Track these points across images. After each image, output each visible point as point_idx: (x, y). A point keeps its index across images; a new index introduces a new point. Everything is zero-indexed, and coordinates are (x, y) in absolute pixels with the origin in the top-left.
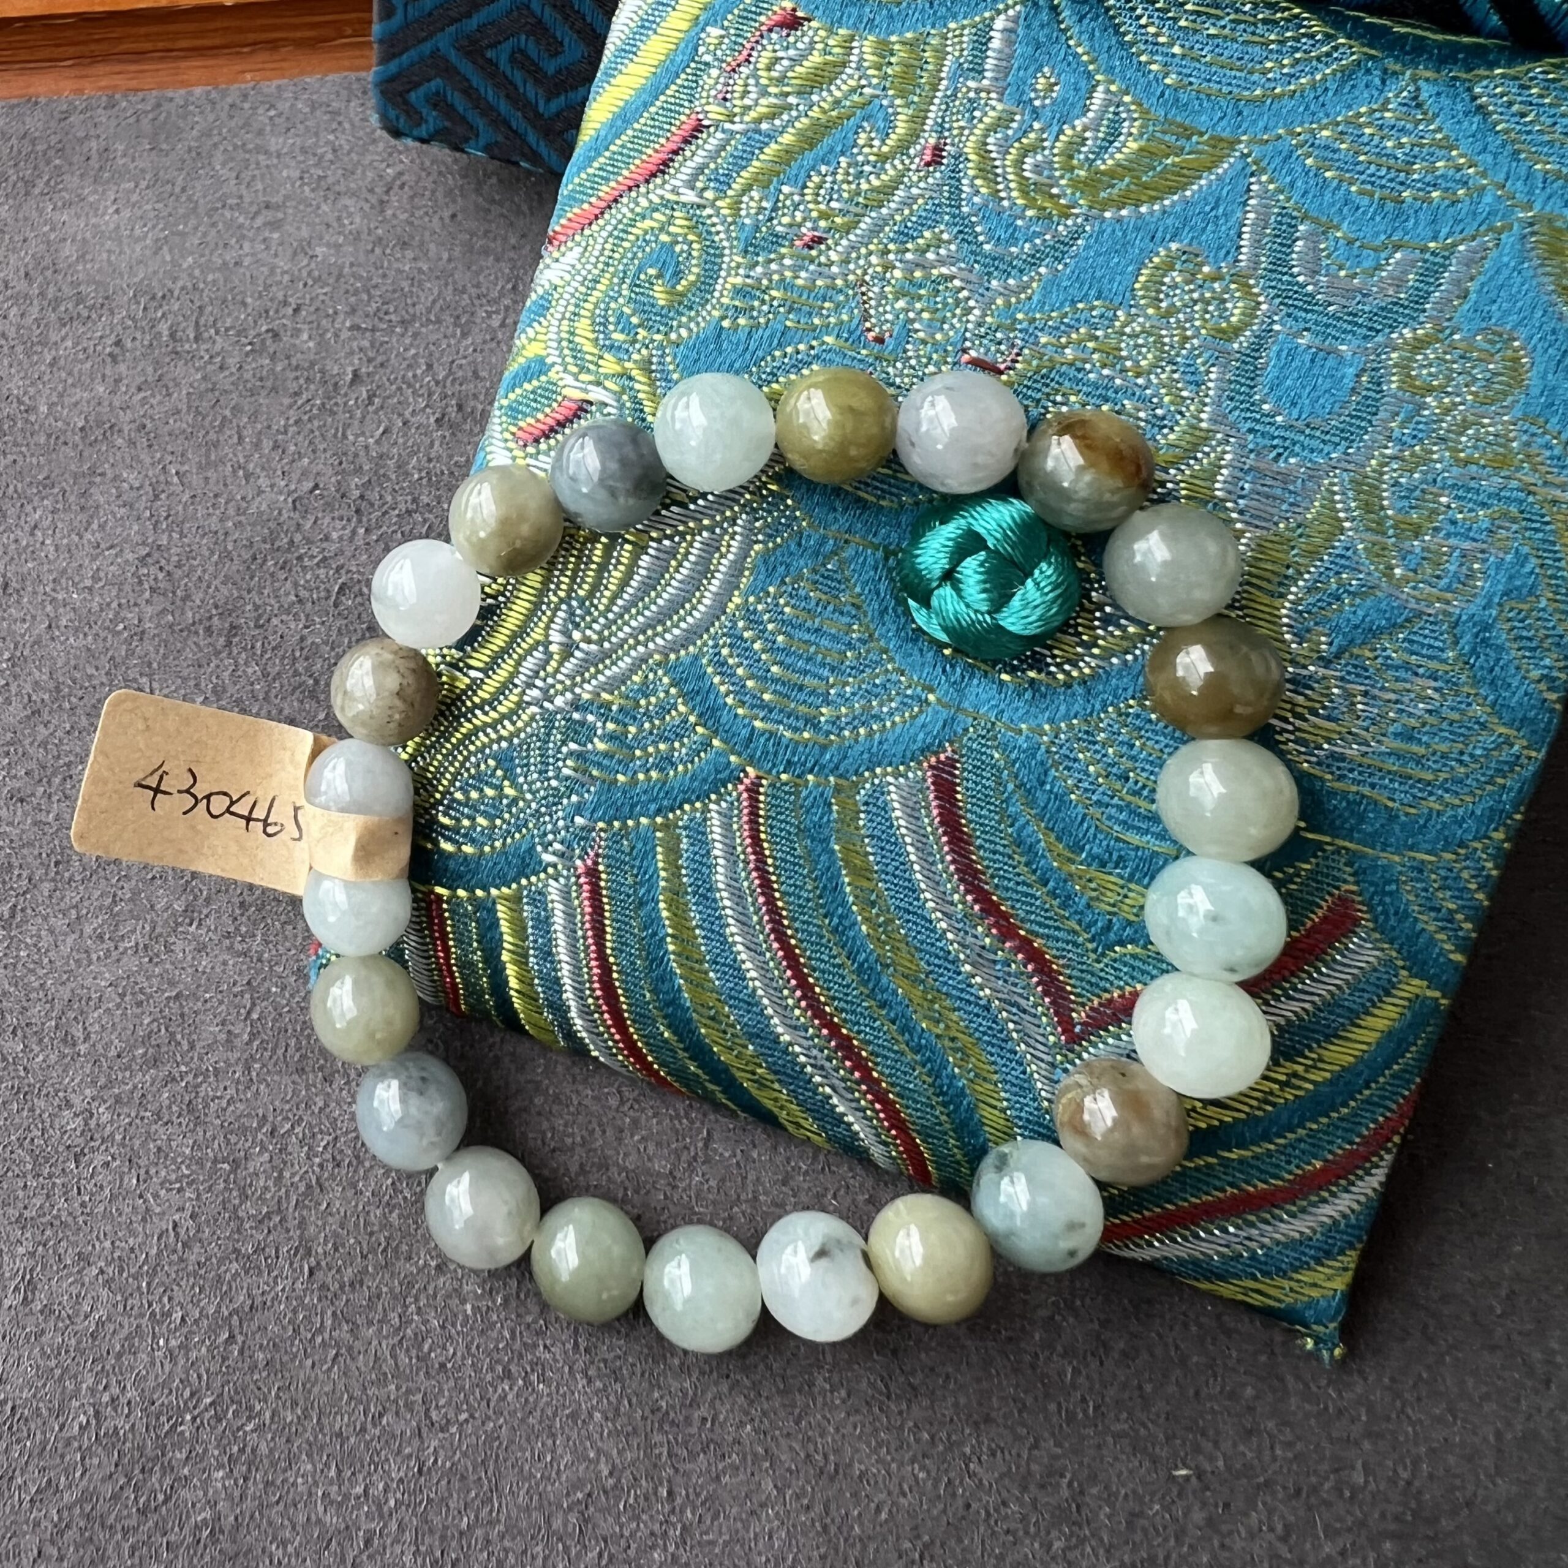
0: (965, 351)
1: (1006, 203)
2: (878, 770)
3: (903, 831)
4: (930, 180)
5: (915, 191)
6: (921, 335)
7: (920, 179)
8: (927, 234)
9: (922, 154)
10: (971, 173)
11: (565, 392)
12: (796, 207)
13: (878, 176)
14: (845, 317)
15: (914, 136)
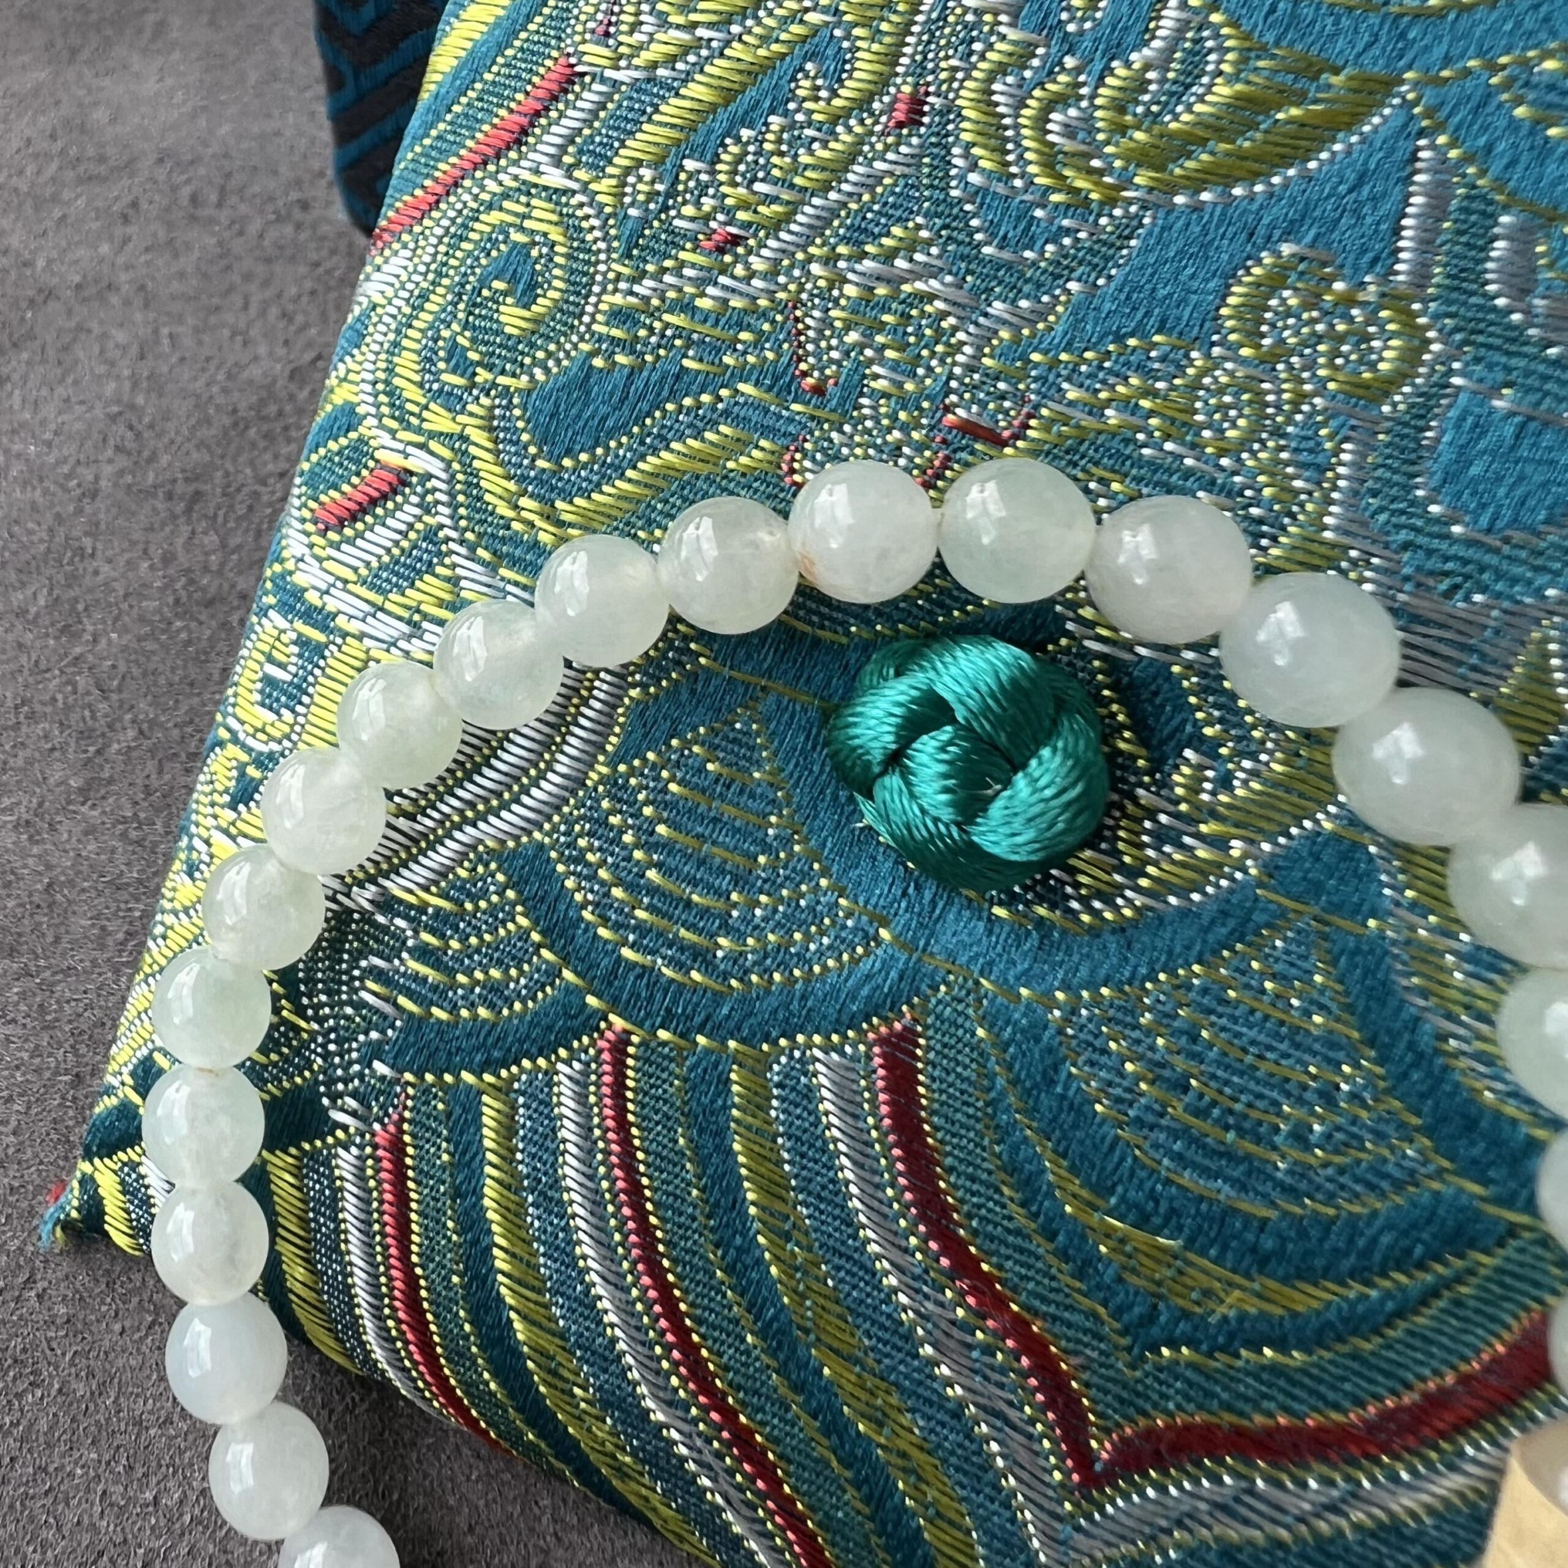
0: (948, 409)
1: (1018, 183)
2: (800, 1038)
3: (836, 1133)
4: (903, 149)
5: (879, 165)
6: (881, 384)
7: (887, 148)
8: (897, 231)
9: (891, 109)
10: (966, 137)
11: (378, 455)
12: (703, 189)
13: (825, 145)
14: (770, 355)
15: (882, 82)
